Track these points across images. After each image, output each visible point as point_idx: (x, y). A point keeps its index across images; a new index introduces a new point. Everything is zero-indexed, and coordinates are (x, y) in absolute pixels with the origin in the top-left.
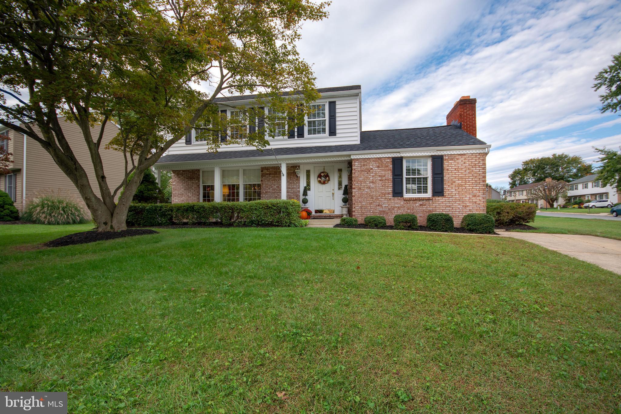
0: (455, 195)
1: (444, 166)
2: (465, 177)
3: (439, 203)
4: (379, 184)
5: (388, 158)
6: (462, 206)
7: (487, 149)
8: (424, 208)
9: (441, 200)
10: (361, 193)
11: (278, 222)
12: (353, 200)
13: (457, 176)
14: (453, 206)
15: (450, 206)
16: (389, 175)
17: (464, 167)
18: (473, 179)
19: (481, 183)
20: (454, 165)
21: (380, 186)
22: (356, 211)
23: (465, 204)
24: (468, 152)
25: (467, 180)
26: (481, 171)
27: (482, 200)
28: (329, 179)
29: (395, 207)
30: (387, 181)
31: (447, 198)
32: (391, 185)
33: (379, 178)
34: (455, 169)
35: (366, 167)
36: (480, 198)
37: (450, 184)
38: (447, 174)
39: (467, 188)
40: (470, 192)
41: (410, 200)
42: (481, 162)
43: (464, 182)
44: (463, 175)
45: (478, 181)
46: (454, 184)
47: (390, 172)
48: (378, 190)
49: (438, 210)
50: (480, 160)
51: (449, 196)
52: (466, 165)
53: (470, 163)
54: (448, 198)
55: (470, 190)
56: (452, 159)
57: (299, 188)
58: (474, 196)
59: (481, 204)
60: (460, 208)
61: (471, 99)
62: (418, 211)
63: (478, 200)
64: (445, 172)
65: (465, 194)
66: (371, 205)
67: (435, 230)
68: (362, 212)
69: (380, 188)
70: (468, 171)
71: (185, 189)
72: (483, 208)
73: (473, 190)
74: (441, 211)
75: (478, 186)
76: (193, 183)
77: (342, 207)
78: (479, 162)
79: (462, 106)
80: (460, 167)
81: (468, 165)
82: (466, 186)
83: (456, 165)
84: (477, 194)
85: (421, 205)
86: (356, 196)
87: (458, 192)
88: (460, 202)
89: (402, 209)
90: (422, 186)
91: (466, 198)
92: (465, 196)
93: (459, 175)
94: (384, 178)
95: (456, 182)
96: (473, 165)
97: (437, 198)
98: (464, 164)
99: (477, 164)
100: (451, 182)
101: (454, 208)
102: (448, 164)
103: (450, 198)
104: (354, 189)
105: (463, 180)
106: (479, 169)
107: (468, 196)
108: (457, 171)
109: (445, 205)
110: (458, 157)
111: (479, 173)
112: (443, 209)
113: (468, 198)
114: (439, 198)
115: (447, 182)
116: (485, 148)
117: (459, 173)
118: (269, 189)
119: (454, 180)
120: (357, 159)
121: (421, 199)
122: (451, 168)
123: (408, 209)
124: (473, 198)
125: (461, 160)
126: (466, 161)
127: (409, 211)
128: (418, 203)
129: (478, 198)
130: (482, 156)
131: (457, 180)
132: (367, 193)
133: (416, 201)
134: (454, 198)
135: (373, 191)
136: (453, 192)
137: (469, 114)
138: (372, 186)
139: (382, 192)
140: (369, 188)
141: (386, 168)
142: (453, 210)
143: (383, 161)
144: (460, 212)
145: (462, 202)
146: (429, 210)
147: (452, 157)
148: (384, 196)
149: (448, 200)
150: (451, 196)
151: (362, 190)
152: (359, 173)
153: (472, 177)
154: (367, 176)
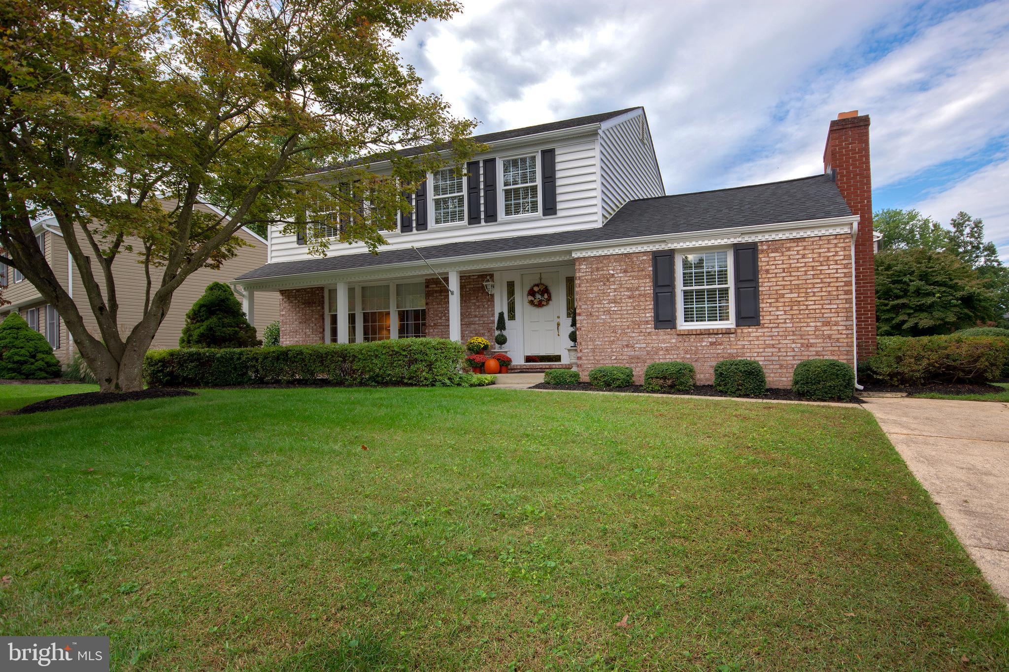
0: (785, 323)
1: (760, 264)
2: (805, 286)
3: (751, 339)
4: (627, 305)
5: (645, 253)
6: (799, 345)
7: (855, 225)
8: (719, 350)
9: (754, 334)
10: (593, 323)
12: (578, 337)
13: (788, 283)
14: (780, 346)
15: (773, 346)
16: (647, 287)
17: (803, 265)
18: (824, 289)
19: (840, 297)
21: (628, 308)
22: (584, 358)
23: (806, 341)
24: (809, 233)
25: (809, 291)
26: (839, 271)
27: (844, 332)
28: (549, 296)
29: (659, 349)
30: (643, 299)
31: (766, 330)
32: (651, 307)
33: (626, 293)
34: (784, 269)
35: (601, 273)
36: (840, 328)
37: (773, 300)
38: (766, 280)
39: (810, 307)
40: (818, 315)
41: (690, 333)
42: (841, 253)
43: (803, 295)
44: (800, 282)
45: (835, 293)
46: (782, 300)
47: (648, 280)
48: (626, 316)
49: (748, 355)
50: (838, 249)
51: (771, 325)
52: (806, 260)
53: (815, 255)
54: (769, 330)
55: (817, 311)
56: (776, 250)
57: (490, 315)
58: (827, 324)
59: (841, 340)
60: (796, 350)
61: (858, 118)
62: (706, 356)
63: (836, 332)
64: (762, 278)
65: (806, 320)
66: (614, 346)
68: (595, 359)
69: (630, 312)
70: (812, 273)
71: (300, 323)
72: (848, 349)
73: (823, 311)
74: (755, 354)
75: (834, 302)
76: (313, 311)
77: (569, 350)
78: (836, 252)
79: (836, 135)
80: (793, 266)
81: (811, 260)
82: (807, 303)
83: (786, 262)
84: (832, 319)
85: (712, 344)
86: (583, 329)
87: (790, 317)
88: (795, 337)
89: (673, 352)
90: (718, 305)
91: (808, 329)
92: (805, 325)
93: (791, 281)
94: (637, 293)
95: (786, 296)
96: (822, 259)
97: (746, 330)
98: (803, 258)
99: (831, 258)
100: (775, 296)
101: (782, 350)
102: (767, 259)
103: (774, 330)
104: (580, 315)
105: (801, 291)
106: (836, 267)
107: (812, 324)
108: (788, 274)
109: (762, 342)
110: (788, 245)
111: (836, 275)
112: (758, 350)
113: (813, 329)
114: (750, 330)
115: (766, 297)
117: (793, 278)
119: (781, 292)
120: (585, 259)
121: (711, 331)
122: (774, 267)
123: (686, 353)
124: (825, 328)
125: (795, 251)
126: (807, 252)
127: (688, 356)
128: (706, 340)
129: (835, 328)
130: (842, 241)
131: (788, 291)
132: (604, 323)
133: (702, 336)
134: (782, 330)
135: (616, 319)
136: (780, 317)
137: (853, 150)
138: (613, 309)
139: (634, 319)
140: (608, 312)
141: (640, 274)
142: (779, 354)
143: (635, 259)
144: (796, 358)
145: (799, 337)
146: (729, 354)
147: (776, 246)
148: (637, 326)
149: (769, 334)
150: (774, 325)
151: (595, 318)
152: (588, 285)
153: (821, 285)
154: (604, 289)
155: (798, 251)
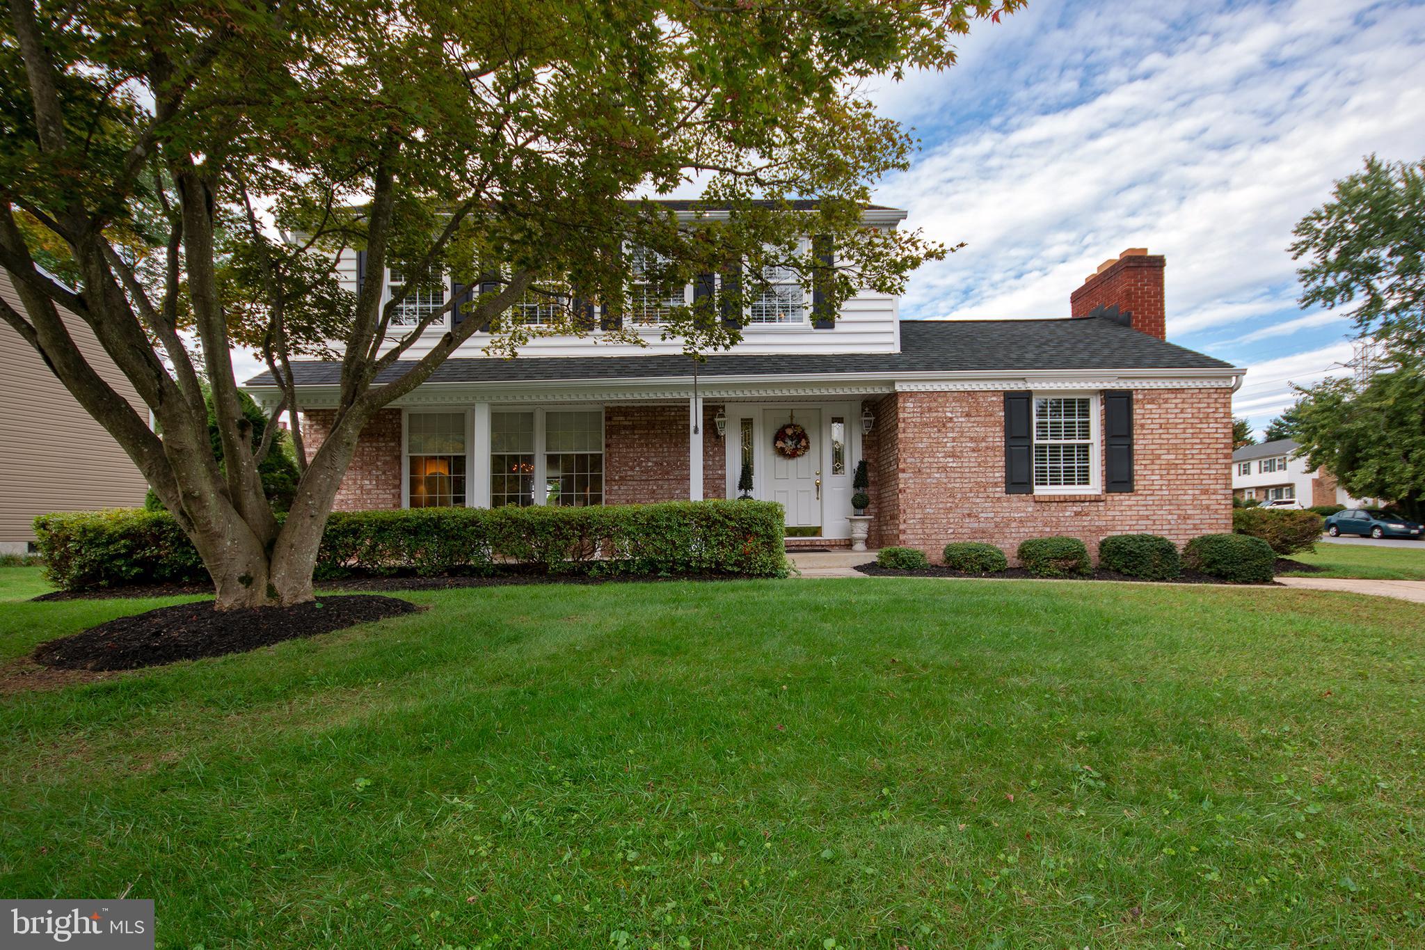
0: (1161, 490)
1: (1135, 417)
2: (1183, 446)
3: (1123, 508)
4: (970, 460)
5: (995, 392)
6: (1175, 517)
7: (1234, 378)
8: (1086, 522)
9: (1127, 503)
10: (923, 483)
11: (738, 564)
12: (902, 501)
13: (1165, 442)
14: (1155, 517)
15: (1147, 518)
16: (997, 437)
17: (1181, 421)
18: (1203, 451)
19: (1220, 461)
20: (1157, 416)
21: (971, 465)
22: (909, 532)
23: (1183, 512)
24: (1191, 384)
25: (1187, 452)
26: (1219, 431)
27: (1223, 502)
28: (808, 443)
29: (1010, 520)
30: (991, 454)
31: (1140, 498)
32: (1002, 464)
33: (969, 445)
34: (1161, 424)
35: (935, 414)
36: (1219, 497)
37: (1148, 462)
38: (1141, 437)
39: (1188, 472)
40: (1196, 482)
41: (1051, 500)
42: (1221, 410)
43: (1181, 457)
44: (1179, 441)
45: (1214, 456)
46: (1158, 462)
47: (998, 429)
48: (968, 475)
49: (1119, 528)
50: (1218, 405)
51: (1145, 492)
52: (1185, 416)
53: (1195, 411)
54: (1144, 498)
55: (1196, 477)
56: (1152, 401)
57: (723, 467)
58: (1205, 492)
59: (1220, 512)
60: (1173, 522)
61: (1151, 257)
62: (1070, 529)
63: (1215, 502)
64: (1137, 431)
65: (1184, 487)
66: (950, 516)
67: (1134, 577)
68: (924, 533)
69: (973, 470)
70: (1191, 431)
72: (1226, 521)
73: (1202, 477)
74: (1127, 528)
75: (1213, 467)
77: (851, 520)
78: (1217, 408)
79: (1131, 273)
80: (1171, 421)
81: (1190, 416)
82: (1185, 467)
83: (1163, 416)
84: (1211, 487)
85: (1077, 514)
86: (908, 491)
87: (1166, 482)
88: (1171, 507)
89: (1029, 524)
90: (1076, 465)
91: (1186, 497)
92: (1182, 492)
93: (1168, 439)
94: (984, 444)
95: (1163, 457)
96: (1201, 416)
97: (1117, 497)
98: (1182, 412)
99: (1211, 415)
100: (1151, 457)
101: (1157, 522)
102: (1143, 411)
103: (1148, 498)
104: (903, 471)
105: (1179, 452)
106: (1216, 425)
107: (1190, 492)
108: (1165, 431)
109: (1135, 513)
110: (1166, 396)
111: (1216, 436)
112: (1131, 523)
113: (1191, 497)
114: (1122, 497)
115: (1141, 457)
116: (1230, 377)
117: (1170, 436)
118: (632, 469)
119: (1157, 452)
120: (912, 394)
121: (1078, 498)
122: (1149, 421)
123: (1045, 525)
124: (1203, 497)
125: (1173, 402)
126: (1186, 406)
127: (1048, 529)
128: (1070, 509)
129: (1214, 497)
130: (1222, 396)
131: (1165, 452)
132: (939, 483)
133: (1065, 504)
134: (1158, 498)
135: (955, 478)
136: (1155, 483)
137: (1148, 293)
138: (950, 465)
139: (979, 480)
140: (944, 469)
141: (988, 419)
142: (1154, 527)
143: (981, 399)
144: (1172, 532)
145: (1176, 507)
146: (1097, 526)
147: (1153, 396)
148: (982, 490)
149: (1143, 503)
150: (1149, 492)
151: (925, 476)
152: (916, 430)
153: (1199, 446)
154: (938, 438)
155: (1176, 404)
